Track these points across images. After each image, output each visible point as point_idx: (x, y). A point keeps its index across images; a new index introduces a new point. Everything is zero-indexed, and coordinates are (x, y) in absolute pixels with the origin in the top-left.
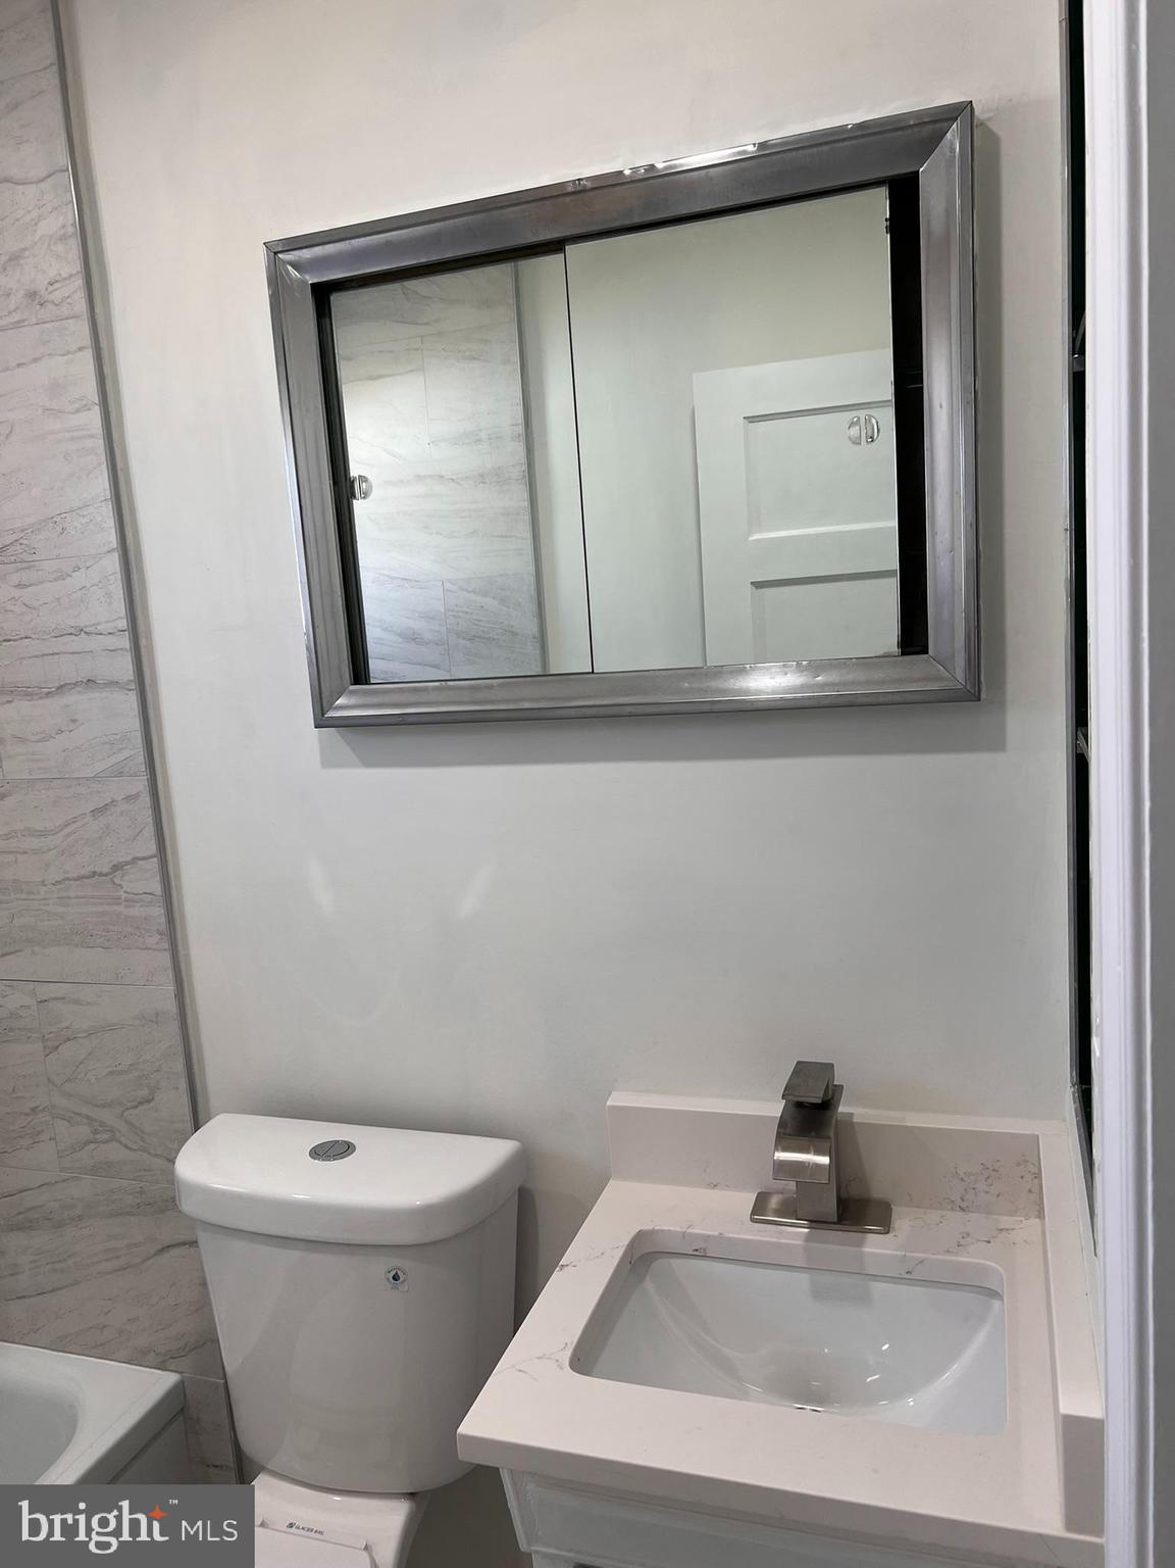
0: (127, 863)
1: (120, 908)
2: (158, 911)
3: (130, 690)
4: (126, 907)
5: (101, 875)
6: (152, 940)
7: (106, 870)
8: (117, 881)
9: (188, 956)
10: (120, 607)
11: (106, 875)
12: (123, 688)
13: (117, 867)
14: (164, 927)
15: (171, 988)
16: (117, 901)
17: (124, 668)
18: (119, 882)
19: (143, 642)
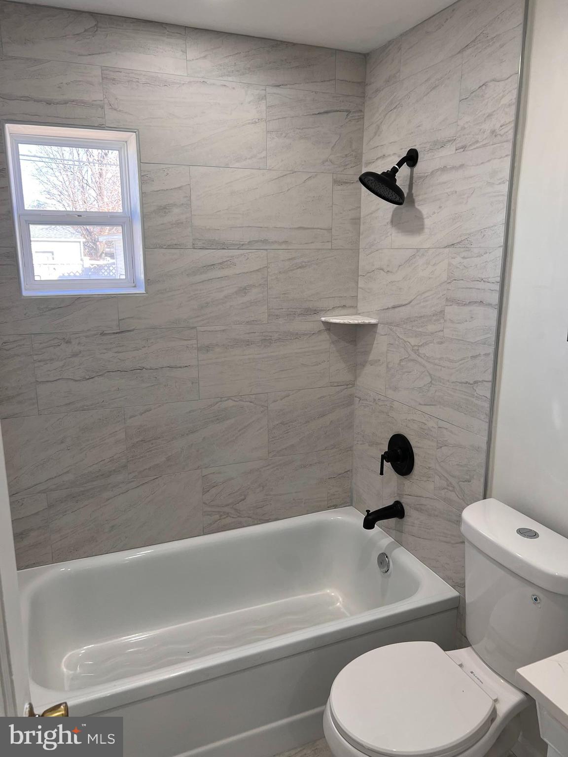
0: (480, 382)
1: (473, 400)
2: (487, 405)
3: (495, 308)
4: (476, 399)
5: (469, 384)
6: (483, 417)
7: (471, 382)
8: (475, 388)
9: (496, 427)
10: (499, 271)
11: (471, 384)
12: (492, 307)
13: (476, 382)
14: (488, 412)
15: (486, 439)
16: (473, 396)
17: (495, 298)
18: (475, 389)
19: (506, 288)
